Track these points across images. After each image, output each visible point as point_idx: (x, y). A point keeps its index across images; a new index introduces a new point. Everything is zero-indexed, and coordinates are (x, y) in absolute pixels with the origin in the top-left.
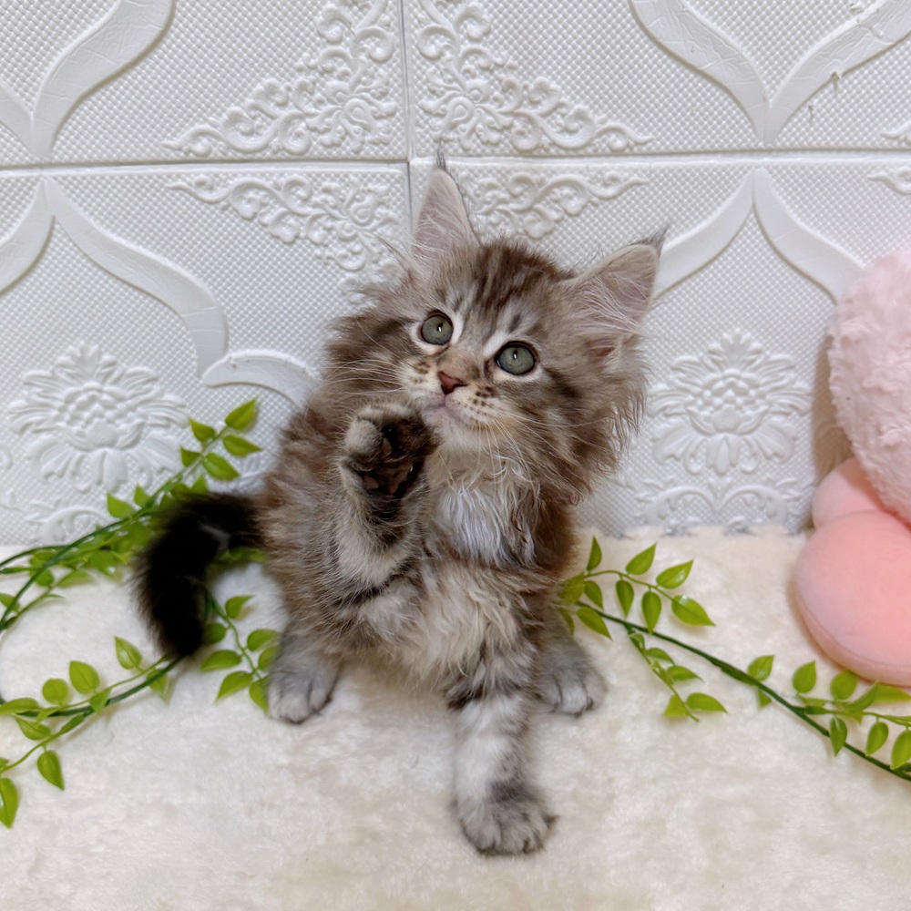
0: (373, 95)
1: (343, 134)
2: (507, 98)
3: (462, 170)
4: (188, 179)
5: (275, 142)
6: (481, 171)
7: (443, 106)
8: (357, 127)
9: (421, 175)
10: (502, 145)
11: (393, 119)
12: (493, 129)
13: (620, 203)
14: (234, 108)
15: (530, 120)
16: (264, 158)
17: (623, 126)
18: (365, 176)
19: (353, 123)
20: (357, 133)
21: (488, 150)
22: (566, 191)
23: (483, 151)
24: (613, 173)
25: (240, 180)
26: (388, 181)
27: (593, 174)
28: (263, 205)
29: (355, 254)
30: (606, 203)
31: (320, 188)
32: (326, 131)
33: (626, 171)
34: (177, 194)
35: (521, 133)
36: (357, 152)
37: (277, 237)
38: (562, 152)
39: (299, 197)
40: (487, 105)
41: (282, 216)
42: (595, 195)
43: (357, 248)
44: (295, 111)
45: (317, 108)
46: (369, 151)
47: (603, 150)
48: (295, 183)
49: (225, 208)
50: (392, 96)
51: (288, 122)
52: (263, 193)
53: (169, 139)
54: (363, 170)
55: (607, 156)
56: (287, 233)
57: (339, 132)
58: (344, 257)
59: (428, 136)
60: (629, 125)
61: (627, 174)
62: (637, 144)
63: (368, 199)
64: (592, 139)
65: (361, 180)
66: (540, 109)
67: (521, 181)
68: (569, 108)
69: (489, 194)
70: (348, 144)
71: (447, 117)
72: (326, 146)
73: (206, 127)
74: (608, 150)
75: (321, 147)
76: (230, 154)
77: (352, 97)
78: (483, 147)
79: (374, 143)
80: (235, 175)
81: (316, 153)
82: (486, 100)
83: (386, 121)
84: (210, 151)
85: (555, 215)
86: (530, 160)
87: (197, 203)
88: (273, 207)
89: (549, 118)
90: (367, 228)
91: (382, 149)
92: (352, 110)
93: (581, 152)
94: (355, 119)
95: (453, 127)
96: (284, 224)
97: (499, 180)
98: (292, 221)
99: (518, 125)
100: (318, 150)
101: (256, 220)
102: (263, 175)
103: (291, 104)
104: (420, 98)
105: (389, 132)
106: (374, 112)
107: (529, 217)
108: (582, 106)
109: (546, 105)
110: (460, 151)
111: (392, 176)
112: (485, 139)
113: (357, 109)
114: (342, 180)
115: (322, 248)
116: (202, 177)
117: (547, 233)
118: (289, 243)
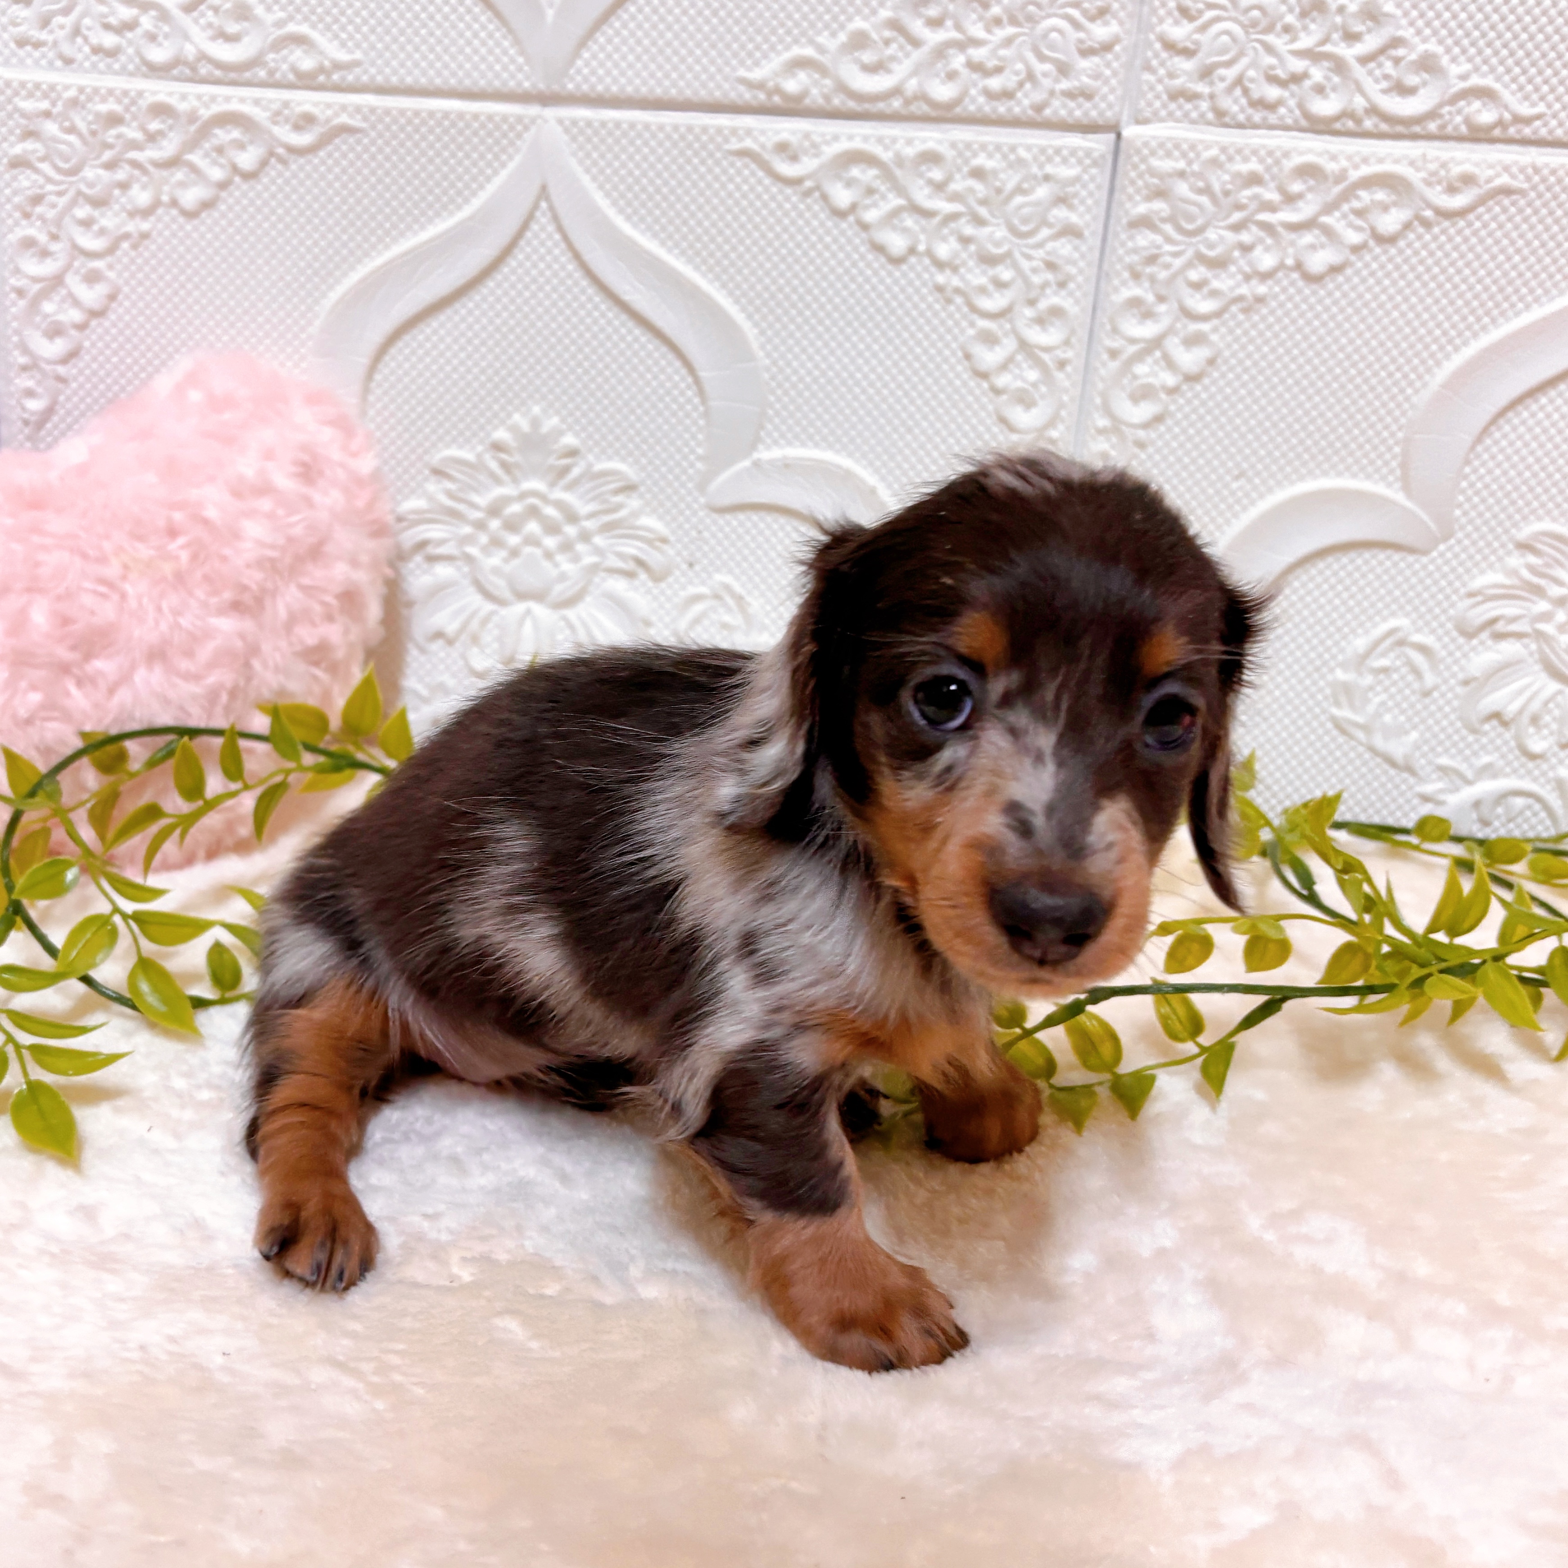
0: (1085, 13)
1: (1023, 75)
2: (1305, 28)
3: (1208, 147)
4: (762, 139)
5: (912, 85)
6: (1239, 151)
7: (1196, 36)
8: (1048, 67)
9: (1138, 152)
10: (1282, 110)
11: (1109, 56)
12: (1273, 79)
13: (1470, 224)
14: (859, 24)
15: (1339, 66)
16: (888, 111)
17: (1497, 86)
18: (1043, 150)
19: (1042, 58)
20: (1045, 75)
21: (1257, 117)
22: (1381, 195)
23: (1249, 118)
24: (1468, 168)
25: (843, 145)
26: (1080, 162)
27: (1432, 167)
28: (870, 191)
29: (1001, 285)
30: (1446, 224)
31: (965, 169)
32: (999, 70)
33: (1491, 166)
34: (739, 164)
35: (1320, 90)
36: (1039, 108)
37: (879, 248)
38: (1384, 127)
39: (930, 182)
40: (1270, 38)
41: (896, 213)
42: (1429, 205)
43: (1006, 274)
44: (955, 35)
45: (989, 31)
46: (1058, 109)
47: (1456, 128)
48: (931, 158)
49: (808, 193)
50: (1115, 17)
51: (940, 52)
52: (873, 172)
53: (749, 69)
54: (1043, 142)
55: (1460, 139)
56: (897, 243)
57: (1017, 73)
58: (982, 290)
59: (1160, 88)
60: (1506, 86)
61: (1491, 172)
62: (1518, 119)
63: (1042, 192)
64: (1441, 105)
65: (1035, 159)
66: (1360, 49)
67: (1308, 171)
68: (1412, 48)
69: (1247, 193)
70: (1026, 95)
71: (1200, 55)
72: (990, 95)
73: (809, 52)
74: (1464, 129)
75: (981, 100)
76: (836, 101)
77: (1049, 16)
78: (1250, 111)
79: (1069, 95)
80: (836, 138)
81: (972, 108)
82: (1269, 29)
83: (1096, 59)
84: (805, 94)
85: (1354, 238)
86: (1327, 138)
87: (767, 181)
88: (884, 197)
89: (1372, 65)
90: (1031, 241)
91: (1080, 106)
92: (1045, 36)
93: (1417, 129)
94: (1047, 52)
95: (1206, 73)
96: (894, 228)
97: (1268, 169)
98: (909, 221)
99: (1317, 74)
100: (977, 103)
101: (851, 218)
102: (880, 140)
103: (949, 23)
104: (1161, 21)
105: (1097, 76)
106: (1081, 41)
107: (1308, 238)
108: (1432, 46)
109: (1370, 43)
110: (1210, 116)
111: (1088, 153)
112: (1256, 95)
113: (1054, 35)
114: (1005, 157)
115: (948, 272)
116: (784, 136)
117: (1335, 270)
118: (897, 261)
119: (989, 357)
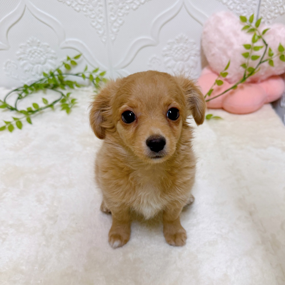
28: (72, 2)
29: (93, 14)
37: (76, 10)
41: (77, 5)
43: (93, 12)
49: (64, 3)
56: (77, 9)
58: (91, 15)
88: (74, 3)
90: (96, 8)
96: (77, 7)
98: (79, 6)
101: (71, 6)
107: (132, 4)
115: (86, 13)
117: (137, 8)
118: (78, 12)
119: (94, 24)
